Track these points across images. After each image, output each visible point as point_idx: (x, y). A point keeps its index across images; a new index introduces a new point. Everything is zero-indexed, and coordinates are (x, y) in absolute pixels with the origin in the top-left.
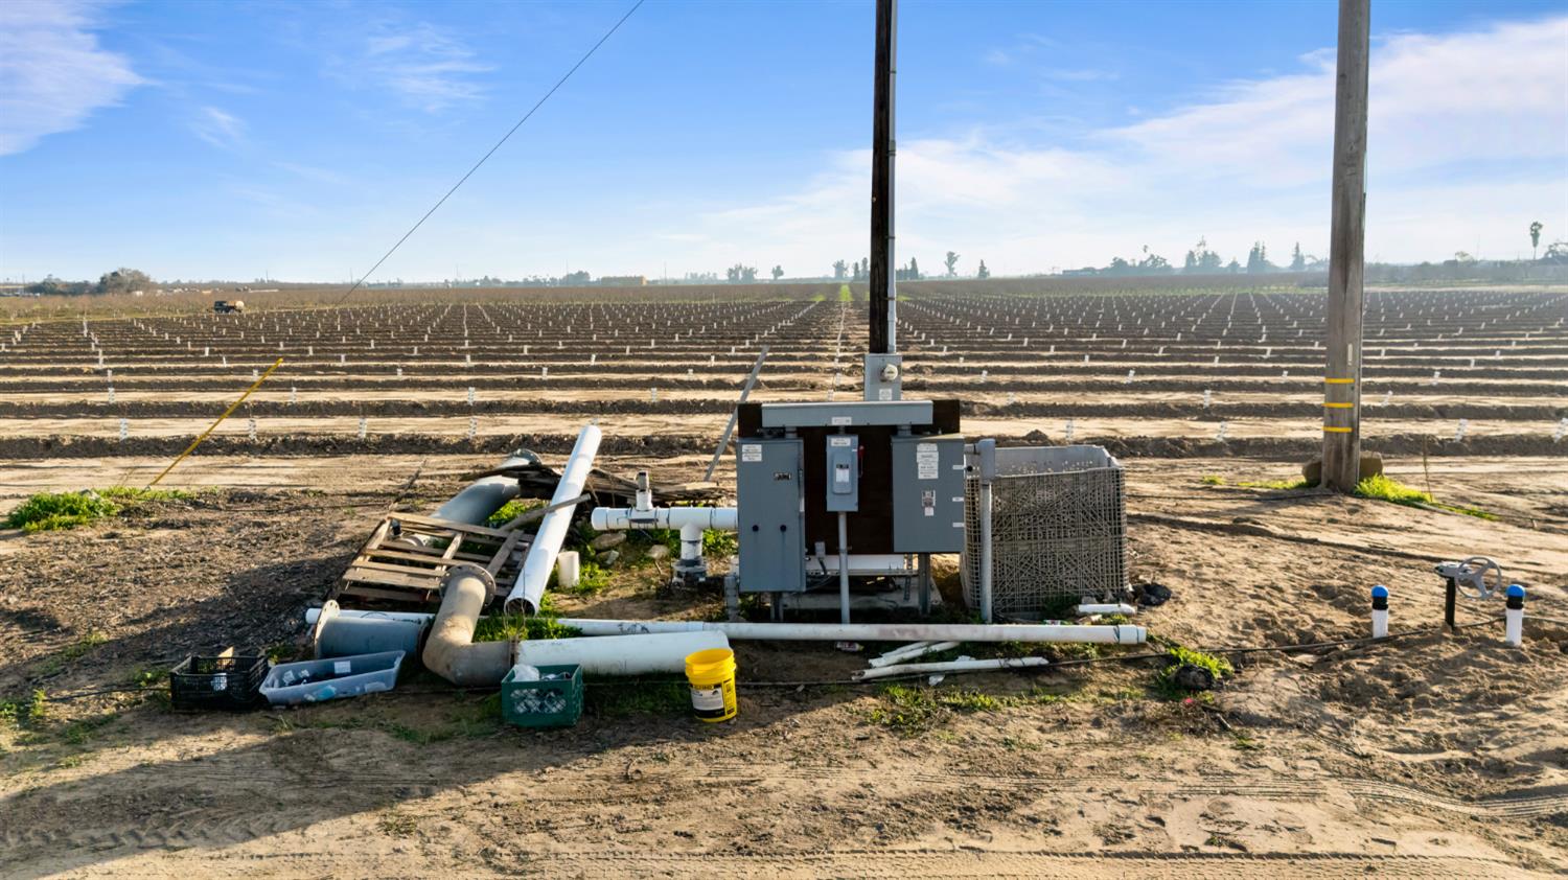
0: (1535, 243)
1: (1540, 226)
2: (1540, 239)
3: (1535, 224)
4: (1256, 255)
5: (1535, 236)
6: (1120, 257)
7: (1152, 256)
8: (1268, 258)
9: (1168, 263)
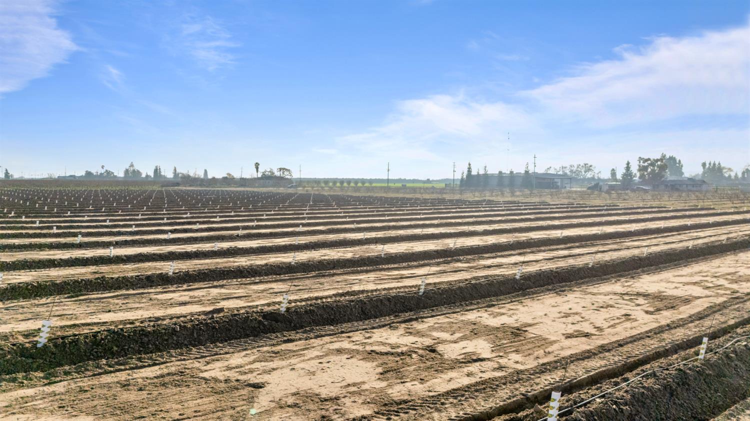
0: (257, 171)
1: (259, 164)
2: (259, 170)
3: (257, 163)
4: (157, 171)
5: (257, 168)
6: (89, 170)
7: (107, 171)
8: (163, 174)
9: (115, 174)
